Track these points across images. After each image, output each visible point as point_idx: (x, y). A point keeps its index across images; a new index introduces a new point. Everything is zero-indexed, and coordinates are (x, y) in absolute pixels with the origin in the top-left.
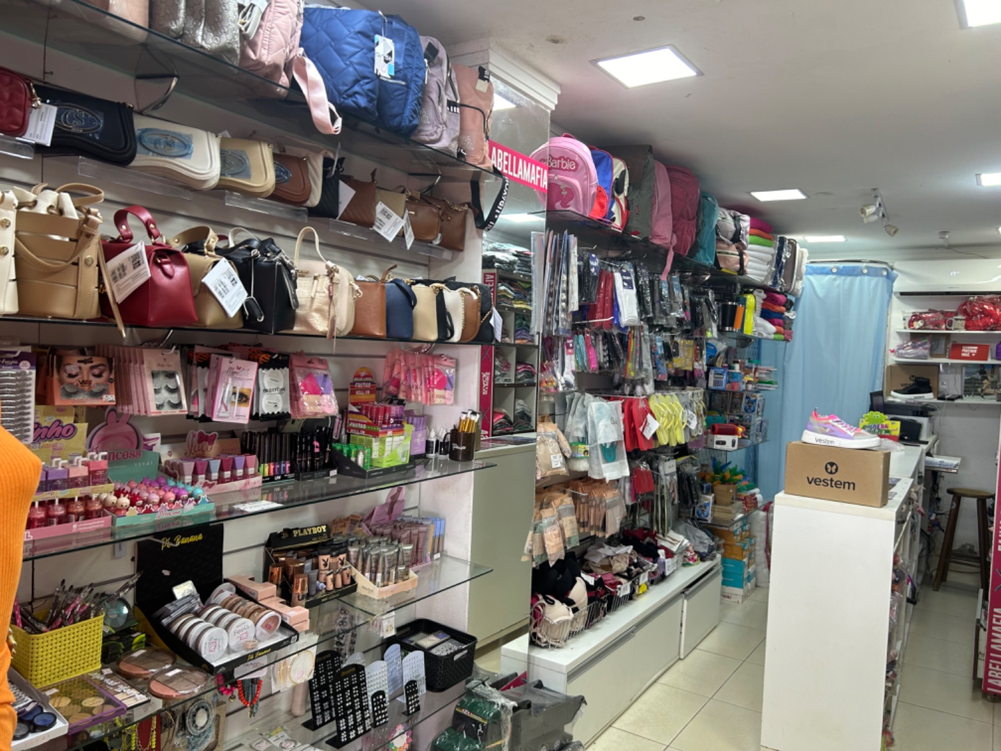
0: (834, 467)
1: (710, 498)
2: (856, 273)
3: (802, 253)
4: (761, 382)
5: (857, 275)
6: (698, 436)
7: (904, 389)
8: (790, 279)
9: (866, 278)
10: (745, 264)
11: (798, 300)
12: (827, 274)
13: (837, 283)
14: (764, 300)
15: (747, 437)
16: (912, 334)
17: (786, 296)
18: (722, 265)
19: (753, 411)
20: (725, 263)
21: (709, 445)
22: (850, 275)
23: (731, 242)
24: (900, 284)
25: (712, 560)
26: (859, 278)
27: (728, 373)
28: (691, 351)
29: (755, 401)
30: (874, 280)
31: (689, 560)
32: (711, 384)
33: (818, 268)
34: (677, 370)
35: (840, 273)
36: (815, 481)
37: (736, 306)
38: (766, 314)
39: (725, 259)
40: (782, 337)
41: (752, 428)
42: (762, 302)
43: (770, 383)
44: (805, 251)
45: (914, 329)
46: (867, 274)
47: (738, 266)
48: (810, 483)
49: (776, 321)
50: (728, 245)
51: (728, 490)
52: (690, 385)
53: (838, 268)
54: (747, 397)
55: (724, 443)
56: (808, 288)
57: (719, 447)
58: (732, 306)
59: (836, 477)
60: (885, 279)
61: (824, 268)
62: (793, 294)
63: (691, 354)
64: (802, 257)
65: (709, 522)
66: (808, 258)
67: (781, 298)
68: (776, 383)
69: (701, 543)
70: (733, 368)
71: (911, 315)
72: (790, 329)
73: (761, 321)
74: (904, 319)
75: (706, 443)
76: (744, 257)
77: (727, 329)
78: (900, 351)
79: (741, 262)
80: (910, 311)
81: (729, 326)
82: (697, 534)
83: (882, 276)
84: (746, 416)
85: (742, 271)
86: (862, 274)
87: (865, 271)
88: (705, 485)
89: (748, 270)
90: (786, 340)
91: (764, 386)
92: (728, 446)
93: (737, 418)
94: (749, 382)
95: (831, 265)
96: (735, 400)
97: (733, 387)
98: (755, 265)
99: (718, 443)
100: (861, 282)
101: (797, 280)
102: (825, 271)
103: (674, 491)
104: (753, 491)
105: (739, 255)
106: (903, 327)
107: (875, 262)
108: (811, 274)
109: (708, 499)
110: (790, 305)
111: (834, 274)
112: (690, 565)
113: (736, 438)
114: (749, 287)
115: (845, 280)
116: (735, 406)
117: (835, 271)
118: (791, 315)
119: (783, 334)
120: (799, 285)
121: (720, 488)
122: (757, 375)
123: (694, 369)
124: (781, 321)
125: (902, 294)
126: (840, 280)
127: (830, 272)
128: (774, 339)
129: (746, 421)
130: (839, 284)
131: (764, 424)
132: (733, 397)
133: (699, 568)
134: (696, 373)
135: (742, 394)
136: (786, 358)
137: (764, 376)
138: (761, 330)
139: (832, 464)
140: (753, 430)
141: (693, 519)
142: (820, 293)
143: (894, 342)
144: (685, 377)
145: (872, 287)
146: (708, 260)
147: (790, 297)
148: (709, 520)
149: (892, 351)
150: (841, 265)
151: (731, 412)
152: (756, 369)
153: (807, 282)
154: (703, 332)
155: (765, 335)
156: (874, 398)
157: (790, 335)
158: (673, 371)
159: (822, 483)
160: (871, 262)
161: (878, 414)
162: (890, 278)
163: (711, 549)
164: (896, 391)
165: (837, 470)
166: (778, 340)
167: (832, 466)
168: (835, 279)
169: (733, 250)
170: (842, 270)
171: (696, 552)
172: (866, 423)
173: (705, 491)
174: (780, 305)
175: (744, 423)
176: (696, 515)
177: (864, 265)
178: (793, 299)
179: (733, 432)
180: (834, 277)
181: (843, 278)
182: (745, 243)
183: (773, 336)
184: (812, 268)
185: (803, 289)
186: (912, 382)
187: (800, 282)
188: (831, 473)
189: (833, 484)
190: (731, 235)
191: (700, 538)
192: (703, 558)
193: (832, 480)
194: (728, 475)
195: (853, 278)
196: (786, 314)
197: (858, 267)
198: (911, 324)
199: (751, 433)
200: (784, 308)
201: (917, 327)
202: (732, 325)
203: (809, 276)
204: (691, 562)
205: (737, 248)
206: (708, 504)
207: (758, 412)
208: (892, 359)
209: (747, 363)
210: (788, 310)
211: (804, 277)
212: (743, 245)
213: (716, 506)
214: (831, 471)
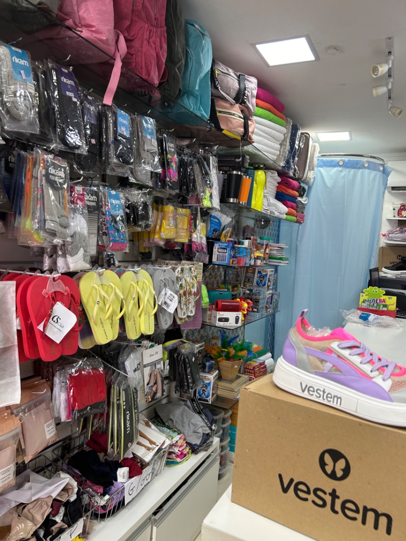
0: (341, 464)
1: (211, 377)
2: (358, 166)
3: (315, 147)
4: (271, 257)
5: (359, 168)
6: (188, 317)
7: (393, 266)
8: (303, 165)
9: (367, 171)
10: (250, 129)
11: (310, 188)
12: (335, 166)
13: (343, 174)
14: (278, 183)
15: (255, 310)
16: (399, 220)
17: (300, 183)
18: (222, 127)
19: (264, 285)
20: (227, 125)
21: (212, 321)
22: (354, 168)
23: (233, 101)
24: (394, 180)
25: (206, 450)
26: (361, 171)
27: (233, 248)
28: (186, 220)
29: (266, 275)
30: (373, 173)
31: (177, 456)
32: (214, 259)
33: (327, 161)
34: (168, 242)
35: (346, 165)
36: (296, 490)
37: (241, 175)
38: (280, 197)
39: (227, 120)
40: (294, 218)
41: (261, 302)
42: (277, 185)
43: (281, 259)
44: (317, 145)
45: (402, 217)
46: (368, 168)
47: (242, 130)
48: (285, 490)
49: (289, 203)
50: (231, 104)
51: (233, 366)
52: (187, 260)
53: (344, 161)
54: (259, 272)
55: (227, 320)
56: (319, 179)
57: (221, 324)
58: (237, 175)
60: (381, 173)
61: (332, 161)
62: (307, 183)
63: (184, 224)
64: (314, 150)
65: (210, 403)
66: (319, 153)
67: (295, 183)
68: (287, 259)
69: (195, 432)
70: (243, 244)
71: (399, 206)
72: (303, 213)
73: (273, 201)
74: (394, 209)
75: (210, 319)
76: (249, 122)
77: (232, 200)
78: (390, 235)
79: (246, 126)
80: (398, 203)
81: (234, 198)
82: (193, 421)
83: (379, 171)
84: (255, 290)
85: (246, 138)
86: (363, 167)
87: (366, 165)
88: (207, 364)
89: (254, 137)
90: (298, 222)
91: (275, 262)
92: (231, 324)
93: (248, 292)
94: (258, 258)
95: (338, 159)
96: (249, 275)
97: (238, 263)
98: (266, 141)
99: (220, 320)
100: (362, 174)
101: (309, 169)
102: (333, 164)
103: (156, 383)
104: (262, 358)
105: (244, 118)
106: (393, 216)
107: (374, 158)
108: (321, 166)
109: (209, 379)
110: (302, 192)
111: (340, 166)
112: (178, 463)
113: (240, 314)
114: (258, 163)
115: (349, 171)
116: (249, 280)
117: (341, 163)
118: (303, 200)
119: (296, 217)
120: (310, 175)
121: (224, 364)
122: (267, 251)
123: (190, 241)
124: (294, 204)
125: (393, 188)
126: (345, 172)
127: (337, 165)
128: (286, 220)
129: (256, 295)
130: (345, 175)
131: (275, 297)
132: (247, 272)
133: (193, 461)
134: (194, 246)
135: (254, 270)
136: (299, 238)
137: (275, 252)
138: (273, 209)
139: (336, 455)
140: (262, 303)
141: (193, 400)
142: (329, 183)
143: (385, 228)
144: (182, 249)
145: (371, 180)
146: (199, 110)
147: (302, 185)
149: (384, 235)
150: (346, 159)
151: (245, 285)
152: (267, 245)
153: (319, 174)
154: (199, 200)
155: (277, 214)
156: (372, 273)
157: (302, 218)
158: (162, 243)
159: (312, 497)
160: (371, 157)
161: (375, 289)
162: (386, 173)
163: (206, 438)
164: (385, 268)
165: (347, 471)
166: (291, 221)
167: (335, 460)
168: (341, 171)
169: (236, 110)
170: (347, 163)
171: (188, 444)
172: (366, 298)
173: (207, 370)
174: (293, 190)
175: (254, 297)
176: (197, 395)
177: (365, 159)
178: (306, 188)
179: (236, 309)
180: (340, 169)
181: (348, 170)
182: (250, 106)
183: (285, 216)
184: (323, 161)
185: (315, 178)
186: (399, 261)
187: (312, 172)
188: (333, 476)
189: (338, 507)
190: (234, 94)
191: (195, 425)
192: (194, 450)
193: (334, 495)
194: (232, 352)
195: (356, 170)
196: (299, 199)
197: (360, 161)
198: (399, 214)
199: (260, 306)
200: (297, 194)
201: (405, 215)
202: (237, 195)
203: (320, 169)
204: (178, 460)
205: (242, 111)
206: (209, 384)
207: (268, 286)
208: (383, 242)
209: (259, 241)
210: (301, 196)
211: (316, 169)
212: (248, 108)
213: (221, 384)
214: (334, 472)
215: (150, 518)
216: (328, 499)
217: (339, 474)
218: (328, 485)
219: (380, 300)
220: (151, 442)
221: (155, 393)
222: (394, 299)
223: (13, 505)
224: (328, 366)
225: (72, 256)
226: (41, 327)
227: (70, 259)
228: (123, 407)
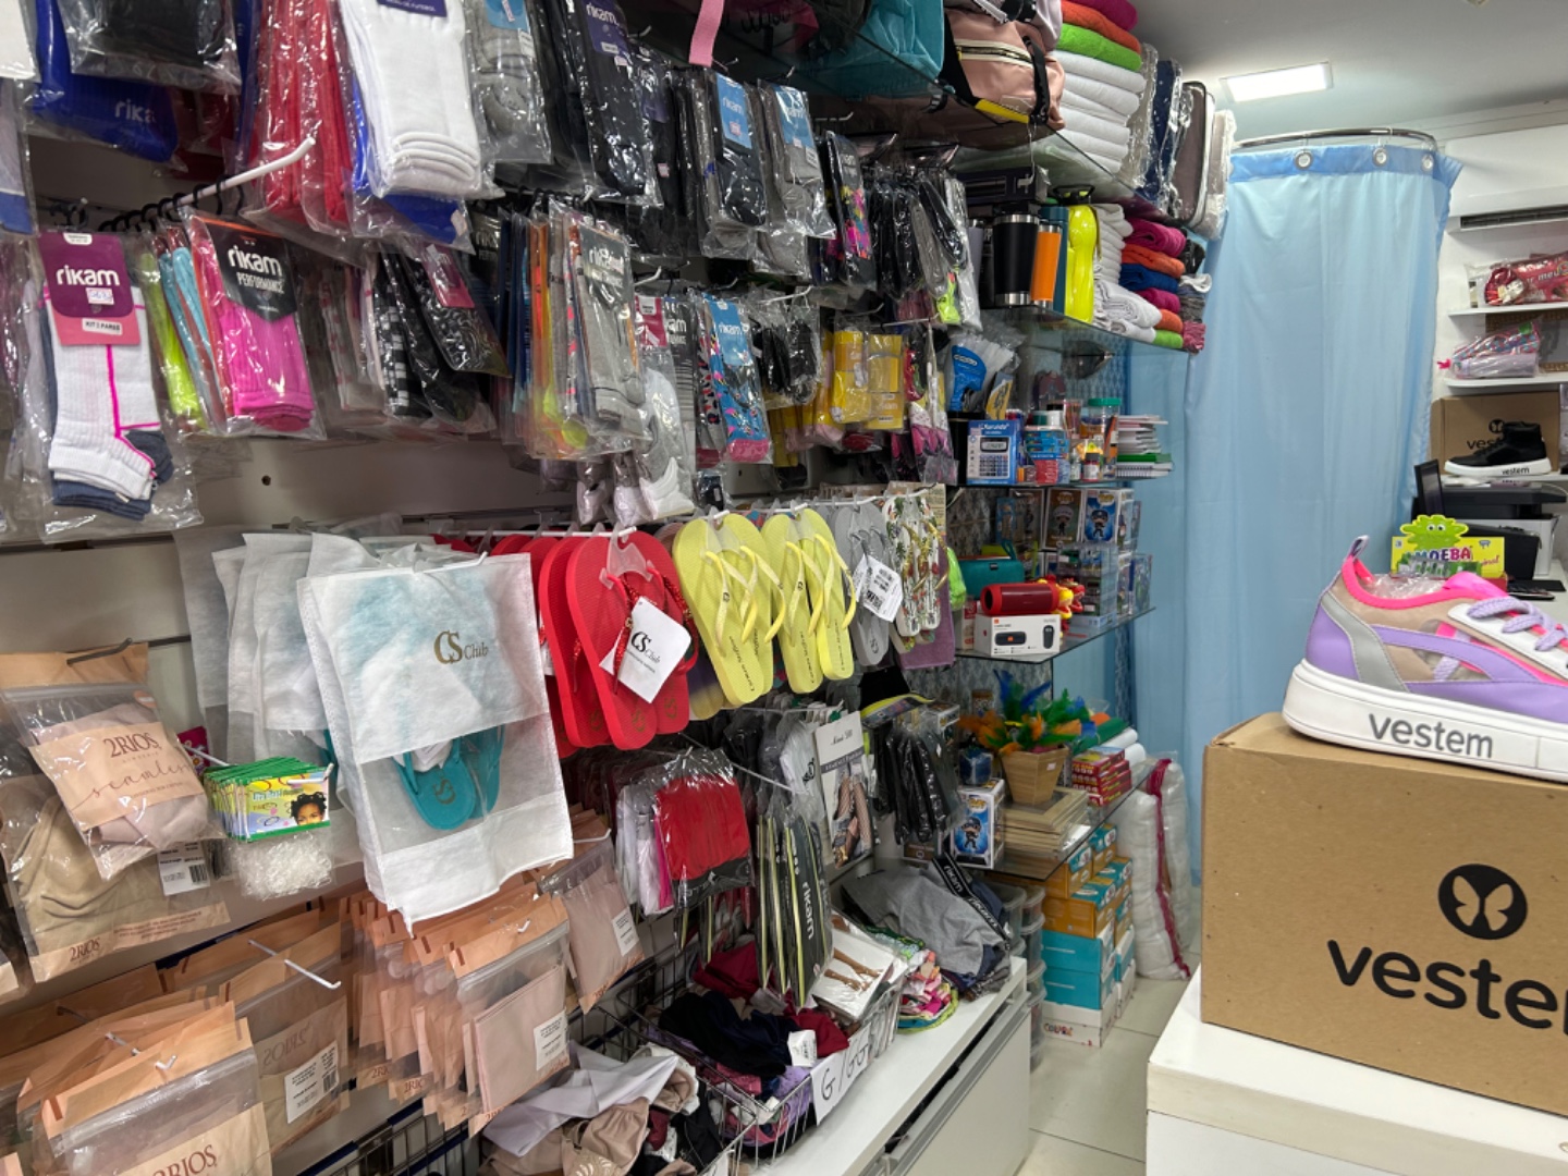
0: (1501, 898)
1: (988, 797)
2: (1358, 164)
3: (1222, 121)
4: (1124, 456)
5: (1361, 171)
6: (924, 632)
7: (1478, 454)
8: (1191, 183)
9: (1385, 176)
10: (1053, 90)
11: (1214, 245)
12: (1286, 173)
13: (1311, 194)
14: (1125, 239)
15: (1091, 608)
16: (1489, 316)
17: (1186, 235)
18: (976, 92)
19: (1109, 537)
20: (989, 85)
21: (979, 647)
22: (1346, 171)
23: (1001, 15)
24: (1467, 196)
25: (997, 990)
26: (1366, 177)
27: (1023, 435)
28: (895, 365)
29: (1113, 507)
30: (1404, 182)
31: (924, 1007)
32: (974, 471)
33: (1262, 161)
34: (850, 431)
35: (1319, 167)
36: (1380, 974)
37: (1033, 227)
38: (1134, 277)
39: (988, 71)
40: (1177, 338)
41: (1105, 583)
42: (1122, 245)
43: (1151, 458)
44: (1229, 115)
45: (1500, 304)
46: (1388, 167)
47: (1031, 93)
48: (1349, 978)
49: (1161, 295)
50: (996, 24)
51: (1043, 767)
52: (903, 478)
53: (1312, 156)
54: (1092, 501)
55: (1019, 638)
56: (1239, 220)
57: (1006, 651)
58: (1023, 225)
59: (1511, 959)
60: (1429, 179)
61: (1278, 159)
62: (1204, 232)
63: (893, 379)
64: (1222, 132)
65: (991, 867)
66: (1237, 138)
67: (1173, 234)
68: (1167, 458)
69: (962, 943)
70: (1044, 421)
71: (1489, 272)
72: (1199, 320)
73: (1117, 292)
74: (1472, 284)
75: (971, 641)
76: (1049, 70)
77: (1012, 299)
78: (1465, 363)
79: (1040, 83)
80: (1483, 264)
81: (1017, 291)
82: (952, 914)
83: (1423, 171)
84: (1087, 551)
85: (1043, 116)
86: (1373, 165)
87: (1383, 159)
88: (974, 762)
89: (1064, 113)
90: (1190, 348)
91: (1131, 469)
92: (1034, 648)
93: (1066, 559)
94: (1090, 459)
95: (1294, 150)
96: (1060, 511)
97: (1039, 477)
98: (1089, 120)
99: (1003, 639)
100: (1372, 186)
101: (1211, 191)
102: (1281, 166)
103: (854, 814)
104: (1114, 744)
105: (1034, 60)
106: (1468, 304)
107: (1404, 134)
108: (1244, 178)
109: (983, 803)
110: (1195, 258)
111: (1303, 170)
112: (927, 1024)
113: (1054, 620)
114: (1073, 189)
115: (1331, 184)
116: (1061, 526)
117: (1305, 162)
118: (1198, 282)
119: (1182, 334)
120: (1214, 206)
121: (1019, 760)
122: (1114, 438)
123: (908, 423)
124: (1174, 298)
125: (1467, 221)
126: (1320, 185)
127: (1293, 168)
128: (1157, 344)
129: (1089, 565)
130: (1317, 197)
131: (1141, 569)
132: (1055, 504)
133: (964, 1019)
134: (919, 440)
135: (1077, 495)
136: (1191, 397)
137: (1133, 440)
138: (1119, 315)
139: (1485, 879)
140: (1108, 590)
141: (942, 862)
142: (1270, 223)
143: (1448, 342)
144: (886, 453)
145: (1398, 201)
146: (916, 50)
147: (1195, 239)
148: (991, 858)
149: (1445, 365)
150: (1320, 147)
151: (1050, 542)
152: (1110, 422)
153: (1238, 202)
154: (926, 306)
155: (1131, 329)
156: (1425, 479)
157: (1199, 334)
158: (836, 437)
159: (1424, 986)
160: (1397, 133)
161: (1439, 522)
162: (1442, 176)
163: (994, 957)
164: (1454, 460)
165: (1517, 914)
166: (1168, 347)
167: (1484, 892)
168: (1306, 185)
169: (1010, 38)
170: (1322, 160)
171: (948, 974)
172: (1411, 549)
173: (974, 778)
174: (1170, 254)
175: (1084, 572)
176: (953, 846)
177: (1379, 142)
178: (1204, 245)
179: (1045, 605)
180: (1303, 179)
181: (1326, 179)
182: (1048, 22)
183: (1153, 334)
184: (1248, 163)
185: (1226, 215)
186: (1494, 437)
187: (1219, 197)
188: (1480, 929)
189: (1497, 1000)
191: (960, 925)
192: (966, 989)
193: (1485, 974)
194: (1039, 725)
195: (1353, 177)
196: (1187, 280)
197: (1363, 149)
198: (1490, 294)
199: (1104, 597)
200: (1181, 265)
201: (1507, 299)
202: (1024, 285)
203: (1242, 185)
204: (928, 1016)
205: (1026, 40)
206: (985, 815)
207: (1121, 539)
208: (1443, 384)
209: (1085, 412)
210: (1192, 271)
211: (1228, 186)
212: (1041, 27)
213: (1012, 814)
214: (1481, 919)
215: (878, 1160)
216: (1470, 986)
217: (1497, 921)
218: (1468, 952)
219: (1455, 552)
220: (860, 969)
221: (856, 840)
222: (1498, 544)
223: (555, 1123)
224: (1448, 664)
225: (652, 478)
226: (608, 664)
227: (648, 488)
228: (794, 872)
